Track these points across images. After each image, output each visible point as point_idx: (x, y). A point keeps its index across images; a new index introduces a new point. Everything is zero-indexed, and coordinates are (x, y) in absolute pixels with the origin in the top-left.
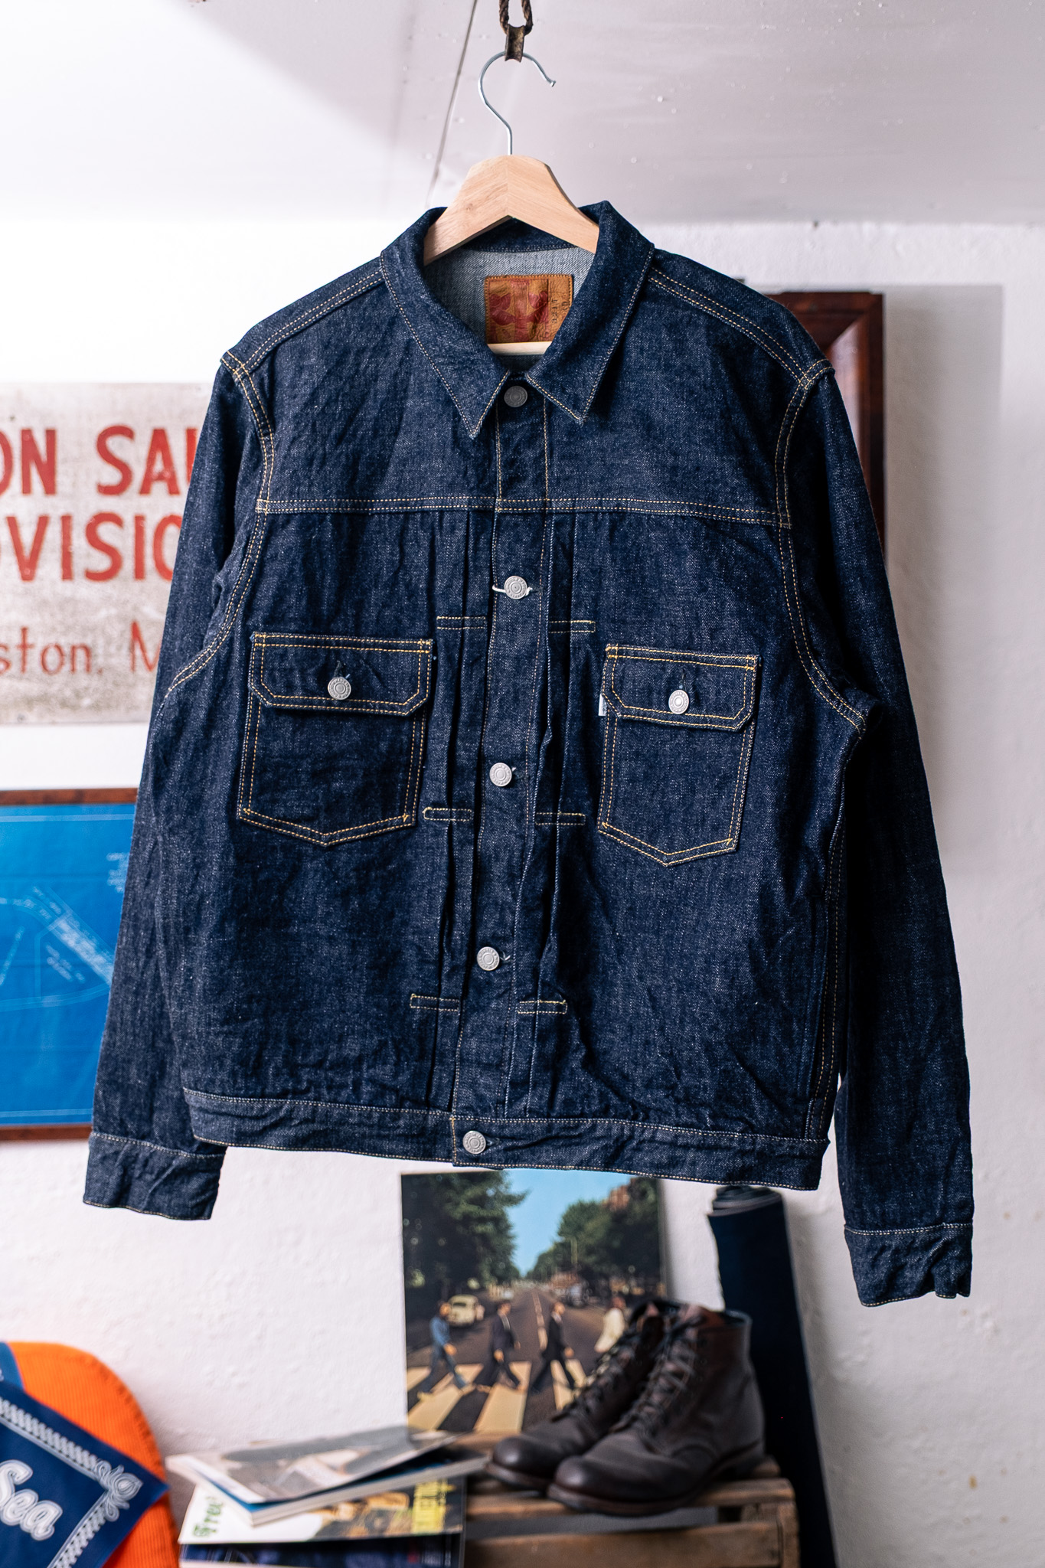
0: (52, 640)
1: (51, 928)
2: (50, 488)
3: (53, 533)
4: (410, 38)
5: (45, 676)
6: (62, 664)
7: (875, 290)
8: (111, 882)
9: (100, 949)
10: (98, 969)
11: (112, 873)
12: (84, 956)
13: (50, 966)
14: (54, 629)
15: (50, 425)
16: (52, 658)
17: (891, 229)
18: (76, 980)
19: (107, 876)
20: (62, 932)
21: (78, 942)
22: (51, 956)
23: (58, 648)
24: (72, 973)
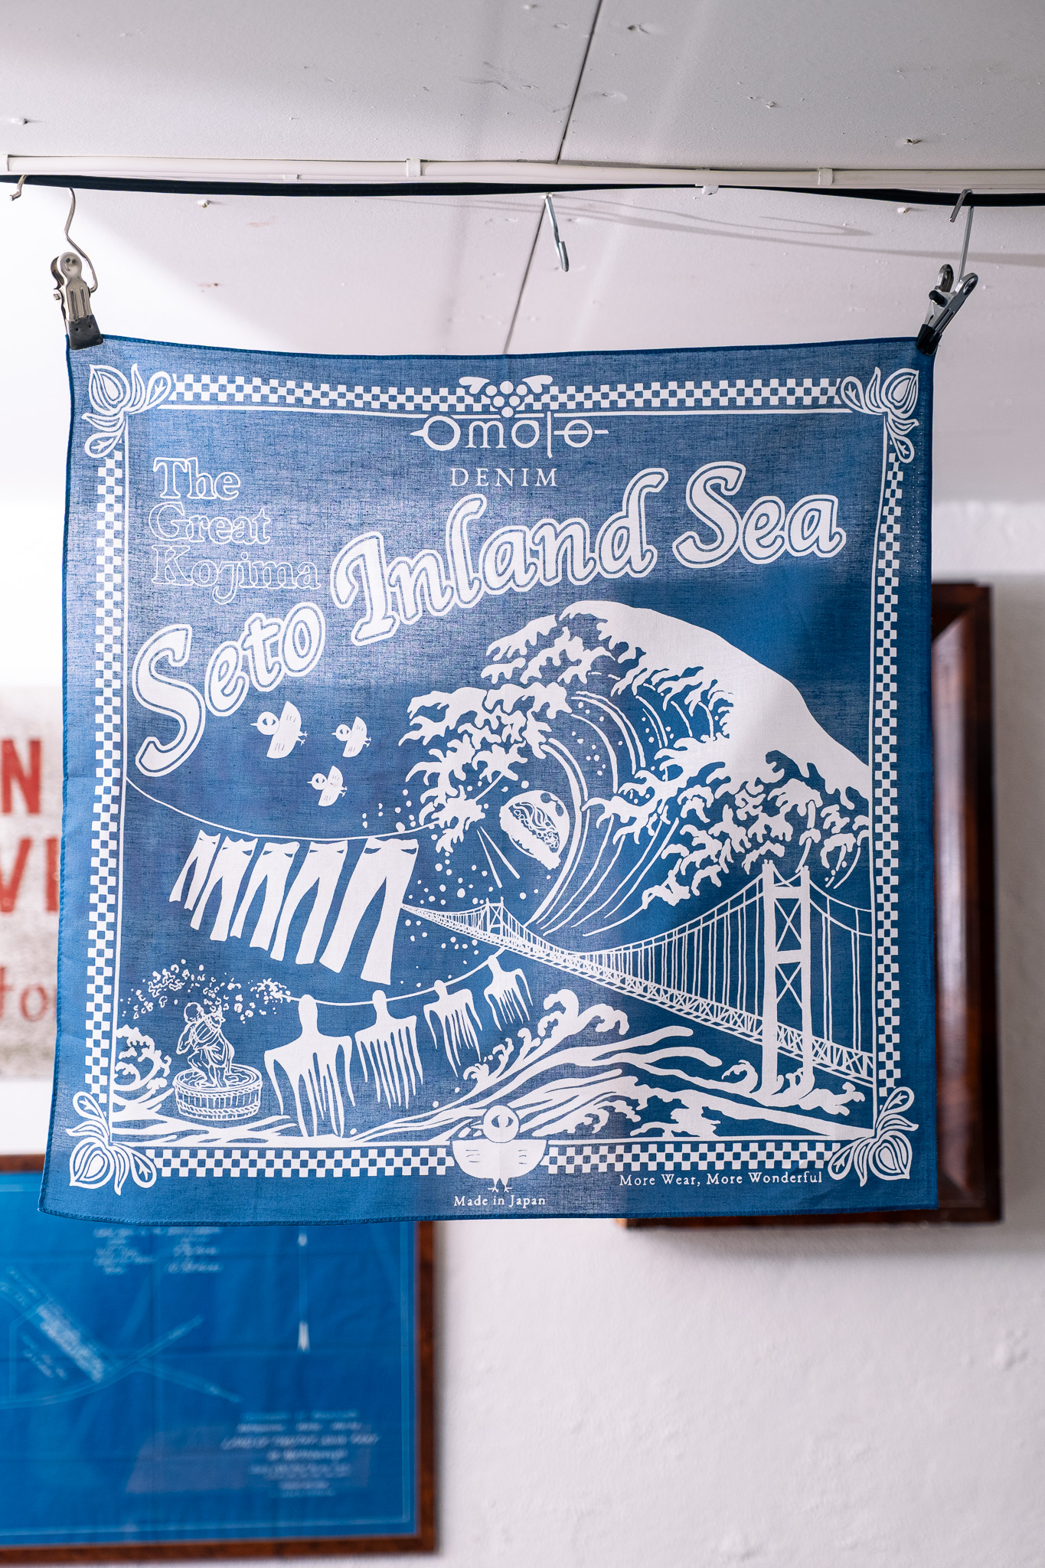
0: (34, 980)
1: (29, 1316)
2: (34, 807)
3: (37, 859)
4: (450, 320)
5: (26, 1023)
6: (44, 1008)
7: (982, 580)
8: (100, 1262)
9: (85, 1340)
10: (83, 1364)
11: (100, 1252)
12: (67, 1348)
13: (27, 1360)
14: (35, 969)
15: (34, 734)
16: (34, 1002)
17: (1000, 509)
18: (57, 1377)
19: (94, 1254)
20: (41, 1319)
21: (59, 1332)
22: (28, 1347)
23: (41, 990)
24: (52, 1368)
